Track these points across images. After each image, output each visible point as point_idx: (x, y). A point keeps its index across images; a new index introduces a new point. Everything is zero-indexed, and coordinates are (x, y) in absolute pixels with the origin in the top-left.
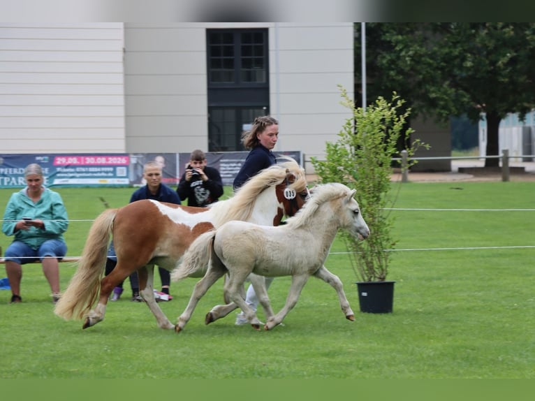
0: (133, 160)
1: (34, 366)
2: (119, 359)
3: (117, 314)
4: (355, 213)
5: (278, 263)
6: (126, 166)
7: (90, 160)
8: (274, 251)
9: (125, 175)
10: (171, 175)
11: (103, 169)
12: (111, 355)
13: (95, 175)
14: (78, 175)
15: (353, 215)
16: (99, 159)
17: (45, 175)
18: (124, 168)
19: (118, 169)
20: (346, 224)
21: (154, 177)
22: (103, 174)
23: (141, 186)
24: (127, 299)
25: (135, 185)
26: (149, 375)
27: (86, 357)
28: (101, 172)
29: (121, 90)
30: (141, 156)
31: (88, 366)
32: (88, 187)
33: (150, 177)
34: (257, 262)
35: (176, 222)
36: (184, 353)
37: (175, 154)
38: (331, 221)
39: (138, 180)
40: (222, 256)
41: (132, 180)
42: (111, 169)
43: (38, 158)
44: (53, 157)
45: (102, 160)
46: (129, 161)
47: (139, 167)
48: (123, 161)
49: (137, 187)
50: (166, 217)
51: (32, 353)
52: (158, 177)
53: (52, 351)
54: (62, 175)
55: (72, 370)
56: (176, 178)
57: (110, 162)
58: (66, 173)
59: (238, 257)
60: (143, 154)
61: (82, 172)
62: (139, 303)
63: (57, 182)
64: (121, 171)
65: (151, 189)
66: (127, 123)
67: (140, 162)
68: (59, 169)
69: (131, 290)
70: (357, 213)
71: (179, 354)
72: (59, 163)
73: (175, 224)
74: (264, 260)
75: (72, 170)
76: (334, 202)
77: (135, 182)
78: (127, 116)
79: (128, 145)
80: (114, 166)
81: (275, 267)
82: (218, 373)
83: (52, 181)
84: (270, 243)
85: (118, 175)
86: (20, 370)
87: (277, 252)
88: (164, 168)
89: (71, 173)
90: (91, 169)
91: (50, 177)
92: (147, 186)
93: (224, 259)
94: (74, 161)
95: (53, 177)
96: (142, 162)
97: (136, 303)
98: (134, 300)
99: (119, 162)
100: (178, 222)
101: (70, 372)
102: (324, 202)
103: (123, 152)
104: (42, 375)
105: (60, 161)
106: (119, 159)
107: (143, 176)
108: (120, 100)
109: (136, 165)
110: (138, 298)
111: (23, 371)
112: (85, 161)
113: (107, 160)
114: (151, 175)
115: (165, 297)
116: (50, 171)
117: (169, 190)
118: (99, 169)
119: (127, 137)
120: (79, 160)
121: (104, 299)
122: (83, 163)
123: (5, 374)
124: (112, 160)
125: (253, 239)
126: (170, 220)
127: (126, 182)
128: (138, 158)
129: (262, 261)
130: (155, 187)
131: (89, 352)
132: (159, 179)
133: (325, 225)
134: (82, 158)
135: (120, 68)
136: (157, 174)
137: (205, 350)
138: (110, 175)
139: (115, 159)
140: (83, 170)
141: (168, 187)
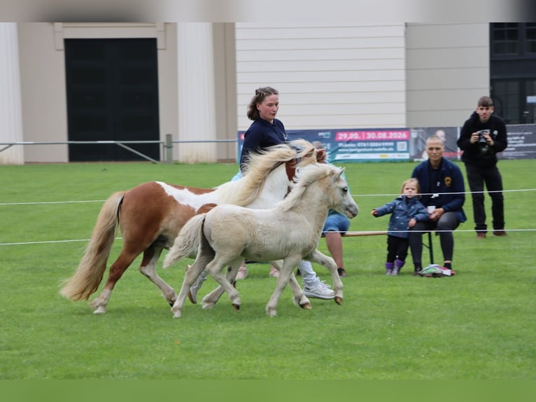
0: (414, 135)
1: (320, 338)
2: (403, 333)
3: (400, 288)
4: (344, 191)
5: (270, 247)
6: (407, 140)
7: (371, 136)
8: (265, 235)
9: (405, 150)
10: (453, 149)
11: (384, 144)
12: (395, 329)
13: (376, 150)
14: (359, 150)
15: (342, 192)
16: (380, 134)
17: (327, 150)
18: (405, 143)
19: (399, 143)
20: (336, 202)
21: (434, 151)
22: (384, 149)
23: (422, 160)
24: (409, 273)
25: (416, 160)
26: (434, 350)
27: (370, 331)
28: (381, 147)
29: (402, 65)
30: (422, 131)
31: (373, 339)
32: (369, 162)
33: (430, 151)
34: (247, 246)
35: (181, 203)
36: (468, 328)
37: (456, 128)
38: (321, 201)
39: (419, 154)
40: (210, 238)
41: (413, 154)
42: (392, 144)
43: (320, 134)
44: (334, 132)
45: (383, 135)
46: (409, 135)
47: (420, 142)
48: (404, 135)
49: (418, 162)
50: (171, 198)
51: (318, 325)
52: (439, 151)
53: (337, 324)
54: (344, 150)
55: (357, 343)
56: (457, 153)
57: (391, 137)
58: (348, 148)
59: (227, 240)
60: (423, 128)
61: (363, 147)
62: (421, 278)
63: (338, 157)
64: (402, 146)
65: (433, 163)
66: (408, 97)
67: (421, 136)
68: (340, 145)
69: (413, 265)
70: (346, 191)
71: (463, 330)
72: (340, 138)
73: (180, 205)
74: (255, 244)
75: (353, 145)
76: (322, 181)
77: (415, 157)
78: (408, 91)
79: (408, 120)
80: (395, 141)
81: (267, 252)
82: (503, 350)
83: (334, 157)
84: (261, 227)
85: (399, 150)
86: (307, 342)
87: (268, 236)
88: (445, 142)
89: (352, 148)
90: (372, 144)
91: (332, 152)
92: (429, 160)
93: (212, 241)
94: (355, 136)
95: (334, 152)
96: (423, 136)
97: (418, 278)
98: (416, 275)
99: (399, 137)
100: (183, 203)
101: (355, 345)
102: (311, 184)
103: (404, 127)
104: (328, 348)
105: (342, 136)
106: (400, 133)
107: (424, 150)
108: (402, 75)
109: (416, 140)
110: (420, 272)
111: (311, 343)
112: (366, 136)
113: (388, 135)
114: (431, 149)
115: (447, 272)
116: (332, 146)
117: (451, 164)
118: (380, 144)
119: (408, 111)
120: (360, 135)
121: (111, 285)
122: (364, 138)
123: (294, 345)
124: (393, 135)
125: (243, 223)
126: (175, 201)
127: (407, 156)
128: (418, 132)
129: (253, 245)
130: (436, 161)
131: (373, 326)
132: (441, 154)
133: (315, 206)
134: (363, 133)
135: (402, 43)
136: (438, 149)
137: (489, 326)
138: (391, 149)
139: (395, 133)
140: (364, 145)
141: (449, 161)
